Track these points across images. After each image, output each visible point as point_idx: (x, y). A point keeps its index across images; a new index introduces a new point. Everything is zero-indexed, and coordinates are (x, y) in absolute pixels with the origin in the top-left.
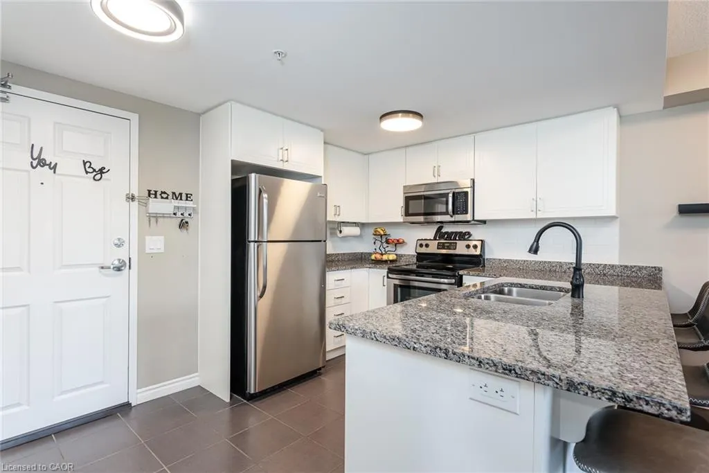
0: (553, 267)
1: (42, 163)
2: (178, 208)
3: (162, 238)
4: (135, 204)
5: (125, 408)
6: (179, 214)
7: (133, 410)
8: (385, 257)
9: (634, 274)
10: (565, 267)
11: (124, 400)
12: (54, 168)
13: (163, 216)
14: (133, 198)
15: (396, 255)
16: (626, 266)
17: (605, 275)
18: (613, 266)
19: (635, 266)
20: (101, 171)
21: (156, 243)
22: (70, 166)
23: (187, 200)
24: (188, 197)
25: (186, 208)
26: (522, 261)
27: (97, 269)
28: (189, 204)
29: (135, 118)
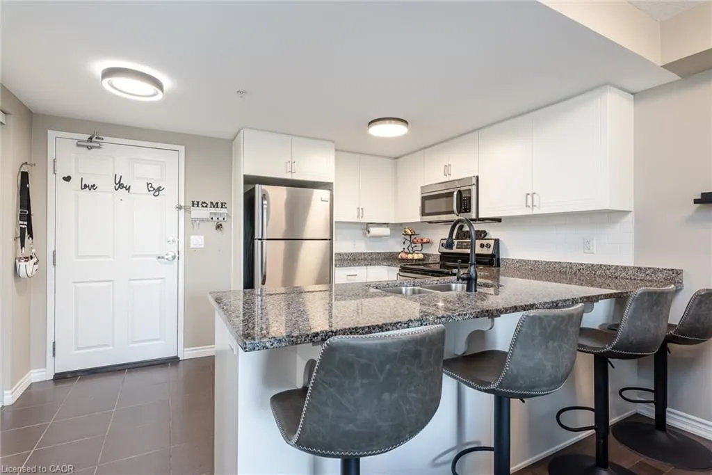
0: (564, 268)
1: (121, 186)
2: (215, 214)
3: (202, 237)
4: (182, 211)
5: (174, 361)
6: (215, 219)
7: (181, 363)
8: (410, 256)
9: (648, 277)
10: (575, 268)
11: (173, 354)
12: (128, 189)
13: (202, 220)
14: (180, 208)
15: (423, 254)
16: (640, 268)
17: (616, 278)
18: (625, 268)
19: (650, 268)
20: (159, 189)
21: (197, 241)
22: (139, 187)
23: (222, 207)
24: (223, 205)
25: (221, 214)
26: (533, 261)
27: (155, 259)
28: (224, 211)
29: (182, 149)
